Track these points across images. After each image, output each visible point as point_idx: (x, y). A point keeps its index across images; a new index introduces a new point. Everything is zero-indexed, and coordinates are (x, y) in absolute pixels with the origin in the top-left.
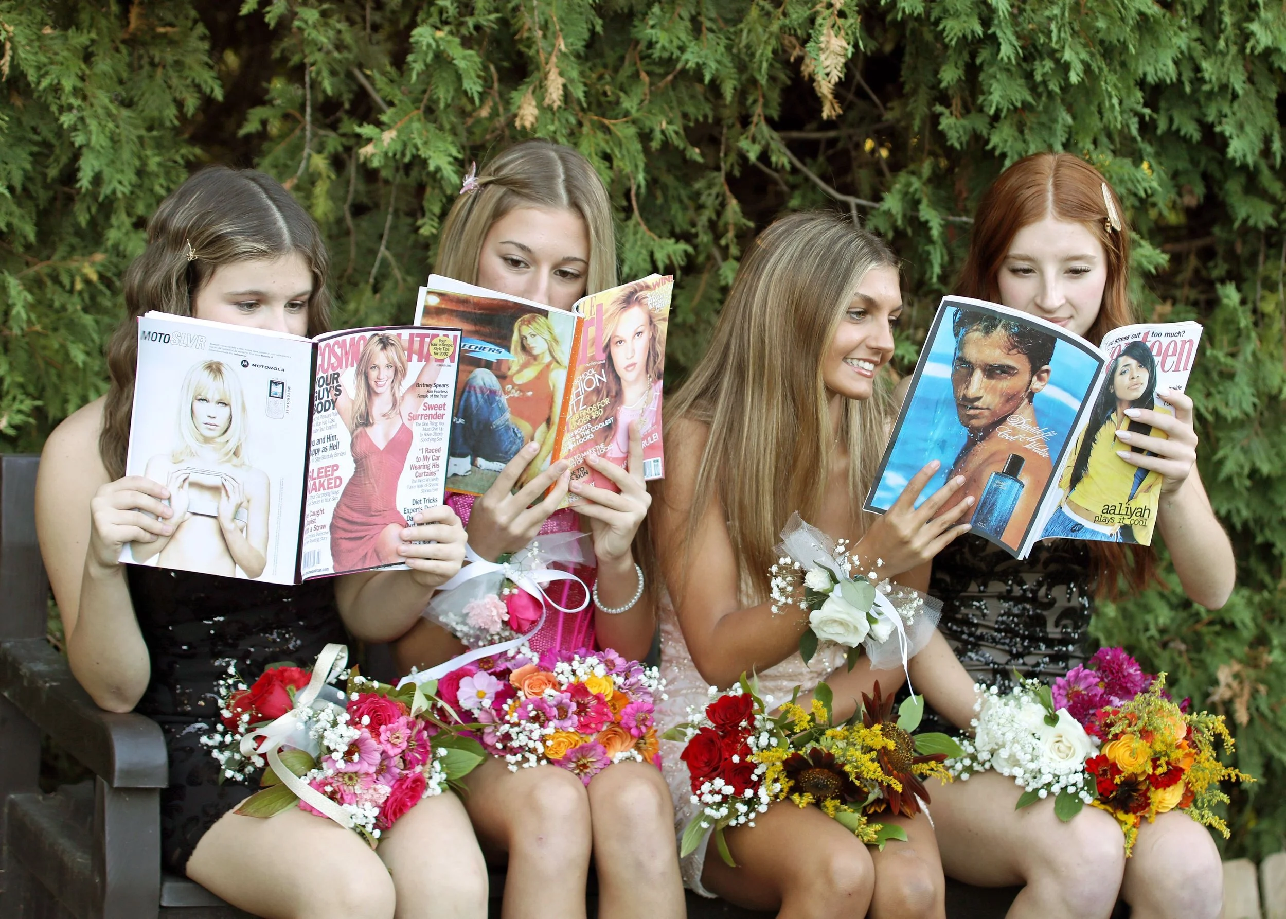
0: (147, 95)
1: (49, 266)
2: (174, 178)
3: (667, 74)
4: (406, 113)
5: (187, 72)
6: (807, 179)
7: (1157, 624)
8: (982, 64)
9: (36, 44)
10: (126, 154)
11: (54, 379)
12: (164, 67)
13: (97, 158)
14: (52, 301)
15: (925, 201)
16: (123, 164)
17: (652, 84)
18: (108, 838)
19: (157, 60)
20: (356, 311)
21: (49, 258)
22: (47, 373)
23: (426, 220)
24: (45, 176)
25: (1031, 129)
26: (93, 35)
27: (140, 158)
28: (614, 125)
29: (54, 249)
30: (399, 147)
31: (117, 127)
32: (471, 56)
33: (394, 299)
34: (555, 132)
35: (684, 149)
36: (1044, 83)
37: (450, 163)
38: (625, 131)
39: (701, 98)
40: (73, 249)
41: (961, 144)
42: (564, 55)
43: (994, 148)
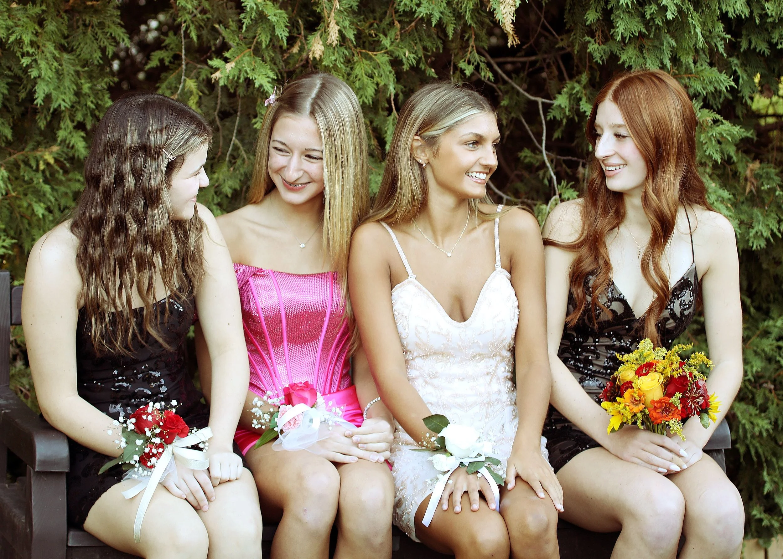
0: (82, 45)
1: (22, 155)
2: (101, 97)
3: (411, 22)
4: (242, 52)
5: (106, 30)
6: (513, 88)
7: (752, 372)
8: (612, 9)
9: (6, 14)
10: (67, 83)
11: (27, 226)
12: (92, 27)
13: (47, 85)
14: (24, 176)
15: (584, 99)
16: (65, 89)
17: (402, 29)
18: (33, 504)
19: (87, 22)
20: (218, 179)
21: (23, 149)
22: (22, 223)
23: (257, 119)
24: (17, 97)
25: (648, 50)
26: (44, 7)
27: (77, 85)
28: (376, 55)
29: (26, 143)
30: (236, 73)
31: (61, 65)
32: (280, 13)
33: (242, 171)
34: (335, 60)
35: (425, 70)
36: (652, 19)
37: (269, 82)
38: (382, 58)
39: (435, 37)
40: (39, 144)
41: (603, 61)
42: (340, 11)
43: (624, 63)
